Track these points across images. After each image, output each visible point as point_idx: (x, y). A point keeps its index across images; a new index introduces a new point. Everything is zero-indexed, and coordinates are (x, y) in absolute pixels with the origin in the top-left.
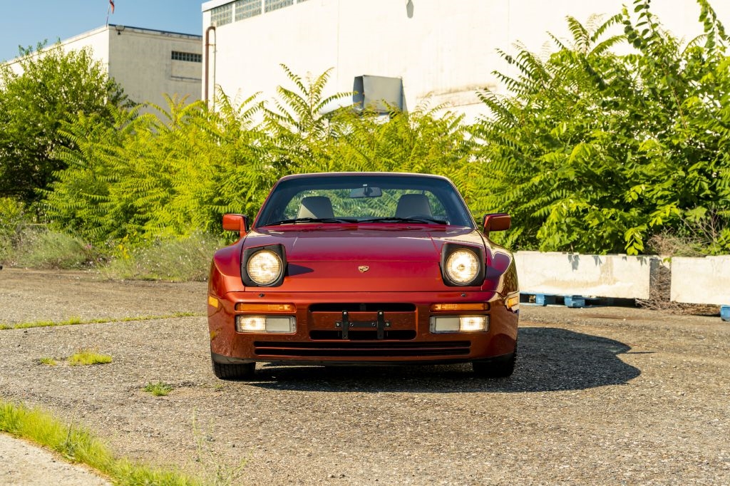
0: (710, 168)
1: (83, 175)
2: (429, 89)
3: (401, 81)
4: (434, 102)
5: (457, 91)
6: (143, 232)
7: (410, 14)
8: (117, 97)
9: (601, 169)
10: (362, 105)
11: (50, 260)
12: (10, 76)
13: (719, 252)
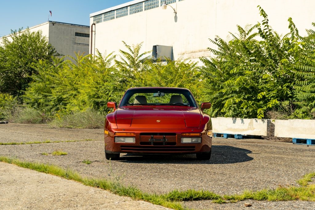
0: (291, 86)
1: (41, 85)
2: (183, 51)
3: (172, 48)
4: (186, 56)
5: (195, 52)
6: (66, 108)
7: (176, 20)
8: (52, 51)
9: (249, 86)
10: (156, 57)
11: (27, 120)
12: (7, 42)
13: (293, 118)
